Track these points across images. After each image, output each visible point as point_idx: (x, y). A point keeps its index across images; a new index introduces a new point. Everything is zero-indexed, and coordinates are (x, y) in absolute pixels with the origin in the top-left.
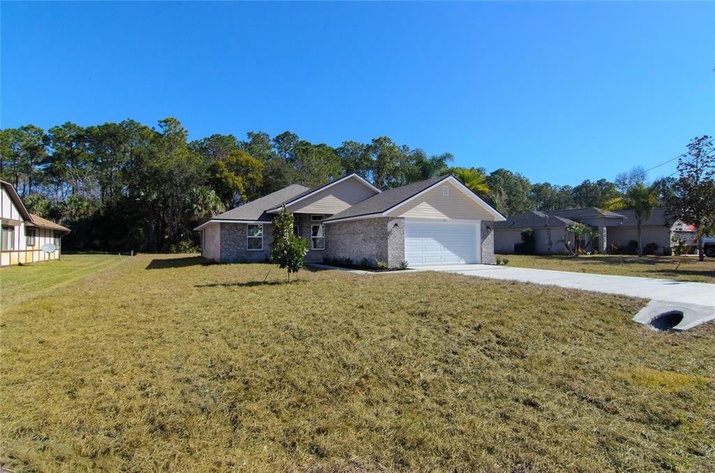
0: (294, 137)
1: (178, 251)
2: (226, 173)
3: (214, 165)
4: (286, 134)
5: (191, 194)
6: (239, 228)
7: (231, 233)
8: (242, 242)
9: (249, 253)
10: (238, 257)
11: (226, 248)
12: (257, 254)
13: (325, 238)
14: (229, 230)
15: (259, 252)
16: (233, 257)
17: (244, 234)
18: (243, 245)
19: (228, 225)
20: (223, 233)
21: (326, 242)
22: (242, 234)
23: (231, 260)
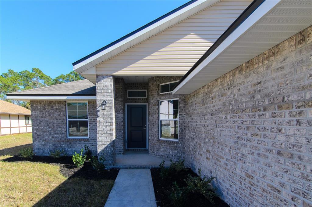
6: (55, 107)
7: (44, 115)
8: (60, 127)
9: (70, 143)
10: (55, 147)
11: (40, 135)
12: (80, 144)
13: (180, 122)
14: (42, 111)
15: (83, 142)
16: (49, 147)
17: (61, 115)
18: (61, 131)
19: (40, 104)
20: (35, 115)
21: (181, 129)
22: (59, 115)
23: (47, 151)
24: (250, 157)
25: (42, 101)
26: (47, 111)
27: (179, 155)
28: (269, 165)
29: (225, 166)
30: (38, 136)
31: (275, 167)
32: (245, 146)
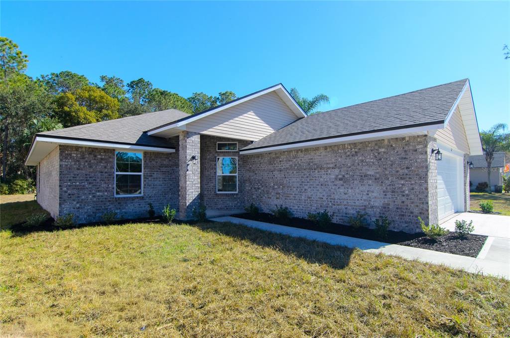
0: (148, 84)
1: (12, 192)
2: (77, 106)
3: (62, 98)
4: (140, 81)
5: (31, 126)
6: (99, 157)
7: (82, 166)
8: (105, 183)
9: (119, 203)
10: (97, 210)
11: (73, 195)
12: (132, 203)
13: (239, 177)
14: (79, 161)
15: (136, 200)
16: (88, 210)
17: (108, 167)
18: (107, 188)
19: (77, 150)
20: (66, 165)
21: (241, 182)
22: (105, 167)
23: (83, 218)
24: (309, 190)
25: (80, 147)
26: (87, 161)
27: (239, 204)
28: (318, 190)
29: (294, 198)
30: (69, 196)
31: (320, 190)
32: (306, 185)
